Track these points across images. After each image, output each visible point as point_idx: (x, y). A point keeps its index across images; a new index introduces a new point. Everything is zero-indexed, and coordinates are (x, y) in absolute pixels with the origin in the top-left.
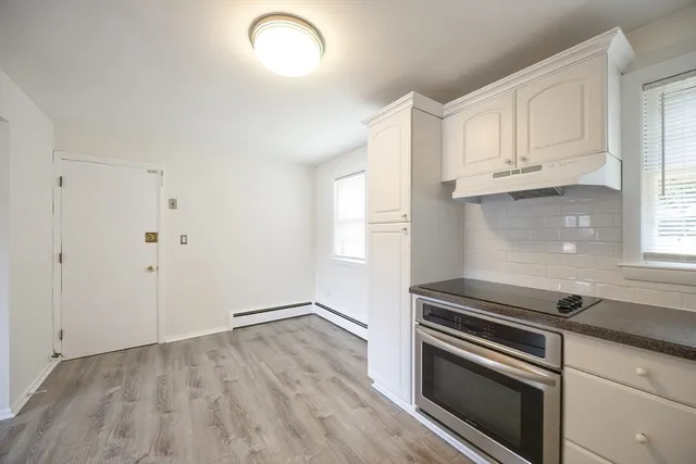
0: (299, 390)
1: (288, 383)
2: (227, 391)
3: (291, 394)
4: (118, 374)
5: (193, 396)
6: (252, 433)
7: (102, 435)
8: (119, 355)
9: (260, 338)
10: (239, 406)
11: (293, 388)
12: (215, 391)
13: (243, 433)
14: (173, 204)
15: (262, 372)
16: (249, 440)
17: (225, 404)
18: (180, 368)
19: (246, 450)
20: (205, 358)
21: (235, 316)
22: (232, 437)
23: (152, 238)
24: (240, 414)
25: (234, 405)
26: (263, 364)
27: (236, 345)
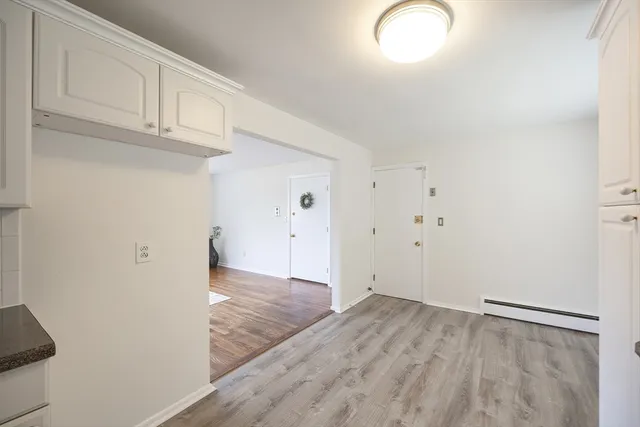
0: (490, 410)
1: (485, 395)
2: (429, 363)
3: (477, 404)
4: (387, 313)
5: (406, 352)
6: (413, 408)
7: (354, 344)
8: (396, 301)
9: (503, 335)
10: (425, 381)
11: (486, 404)
12: (421, 358)
13: (408, 403)
14: (433, 192)
15: (471, 367)
16: (405, 412)
17: (417, 372)
18: (417, 328)
19: (397, 416)
20: (440, 327)
21: (486, 301)
22: (399, 399)
23: (419, 220)
24: (419, 388)
25: (423, 377)
26: (479, 361)
27: (473, 330)
